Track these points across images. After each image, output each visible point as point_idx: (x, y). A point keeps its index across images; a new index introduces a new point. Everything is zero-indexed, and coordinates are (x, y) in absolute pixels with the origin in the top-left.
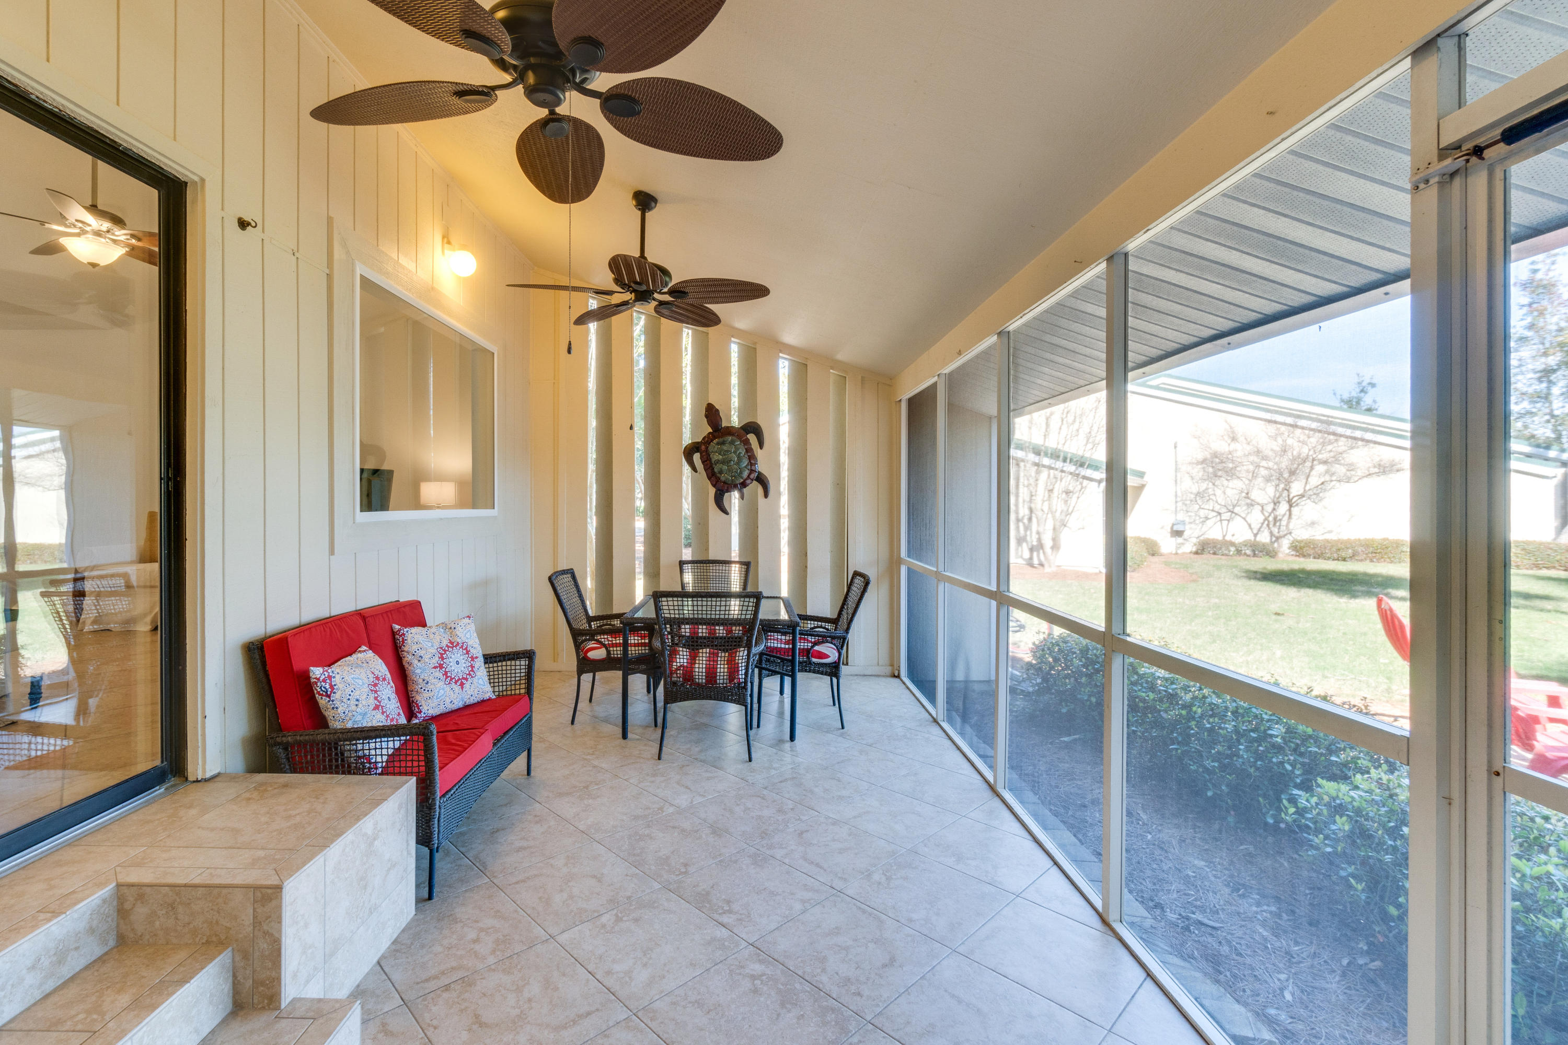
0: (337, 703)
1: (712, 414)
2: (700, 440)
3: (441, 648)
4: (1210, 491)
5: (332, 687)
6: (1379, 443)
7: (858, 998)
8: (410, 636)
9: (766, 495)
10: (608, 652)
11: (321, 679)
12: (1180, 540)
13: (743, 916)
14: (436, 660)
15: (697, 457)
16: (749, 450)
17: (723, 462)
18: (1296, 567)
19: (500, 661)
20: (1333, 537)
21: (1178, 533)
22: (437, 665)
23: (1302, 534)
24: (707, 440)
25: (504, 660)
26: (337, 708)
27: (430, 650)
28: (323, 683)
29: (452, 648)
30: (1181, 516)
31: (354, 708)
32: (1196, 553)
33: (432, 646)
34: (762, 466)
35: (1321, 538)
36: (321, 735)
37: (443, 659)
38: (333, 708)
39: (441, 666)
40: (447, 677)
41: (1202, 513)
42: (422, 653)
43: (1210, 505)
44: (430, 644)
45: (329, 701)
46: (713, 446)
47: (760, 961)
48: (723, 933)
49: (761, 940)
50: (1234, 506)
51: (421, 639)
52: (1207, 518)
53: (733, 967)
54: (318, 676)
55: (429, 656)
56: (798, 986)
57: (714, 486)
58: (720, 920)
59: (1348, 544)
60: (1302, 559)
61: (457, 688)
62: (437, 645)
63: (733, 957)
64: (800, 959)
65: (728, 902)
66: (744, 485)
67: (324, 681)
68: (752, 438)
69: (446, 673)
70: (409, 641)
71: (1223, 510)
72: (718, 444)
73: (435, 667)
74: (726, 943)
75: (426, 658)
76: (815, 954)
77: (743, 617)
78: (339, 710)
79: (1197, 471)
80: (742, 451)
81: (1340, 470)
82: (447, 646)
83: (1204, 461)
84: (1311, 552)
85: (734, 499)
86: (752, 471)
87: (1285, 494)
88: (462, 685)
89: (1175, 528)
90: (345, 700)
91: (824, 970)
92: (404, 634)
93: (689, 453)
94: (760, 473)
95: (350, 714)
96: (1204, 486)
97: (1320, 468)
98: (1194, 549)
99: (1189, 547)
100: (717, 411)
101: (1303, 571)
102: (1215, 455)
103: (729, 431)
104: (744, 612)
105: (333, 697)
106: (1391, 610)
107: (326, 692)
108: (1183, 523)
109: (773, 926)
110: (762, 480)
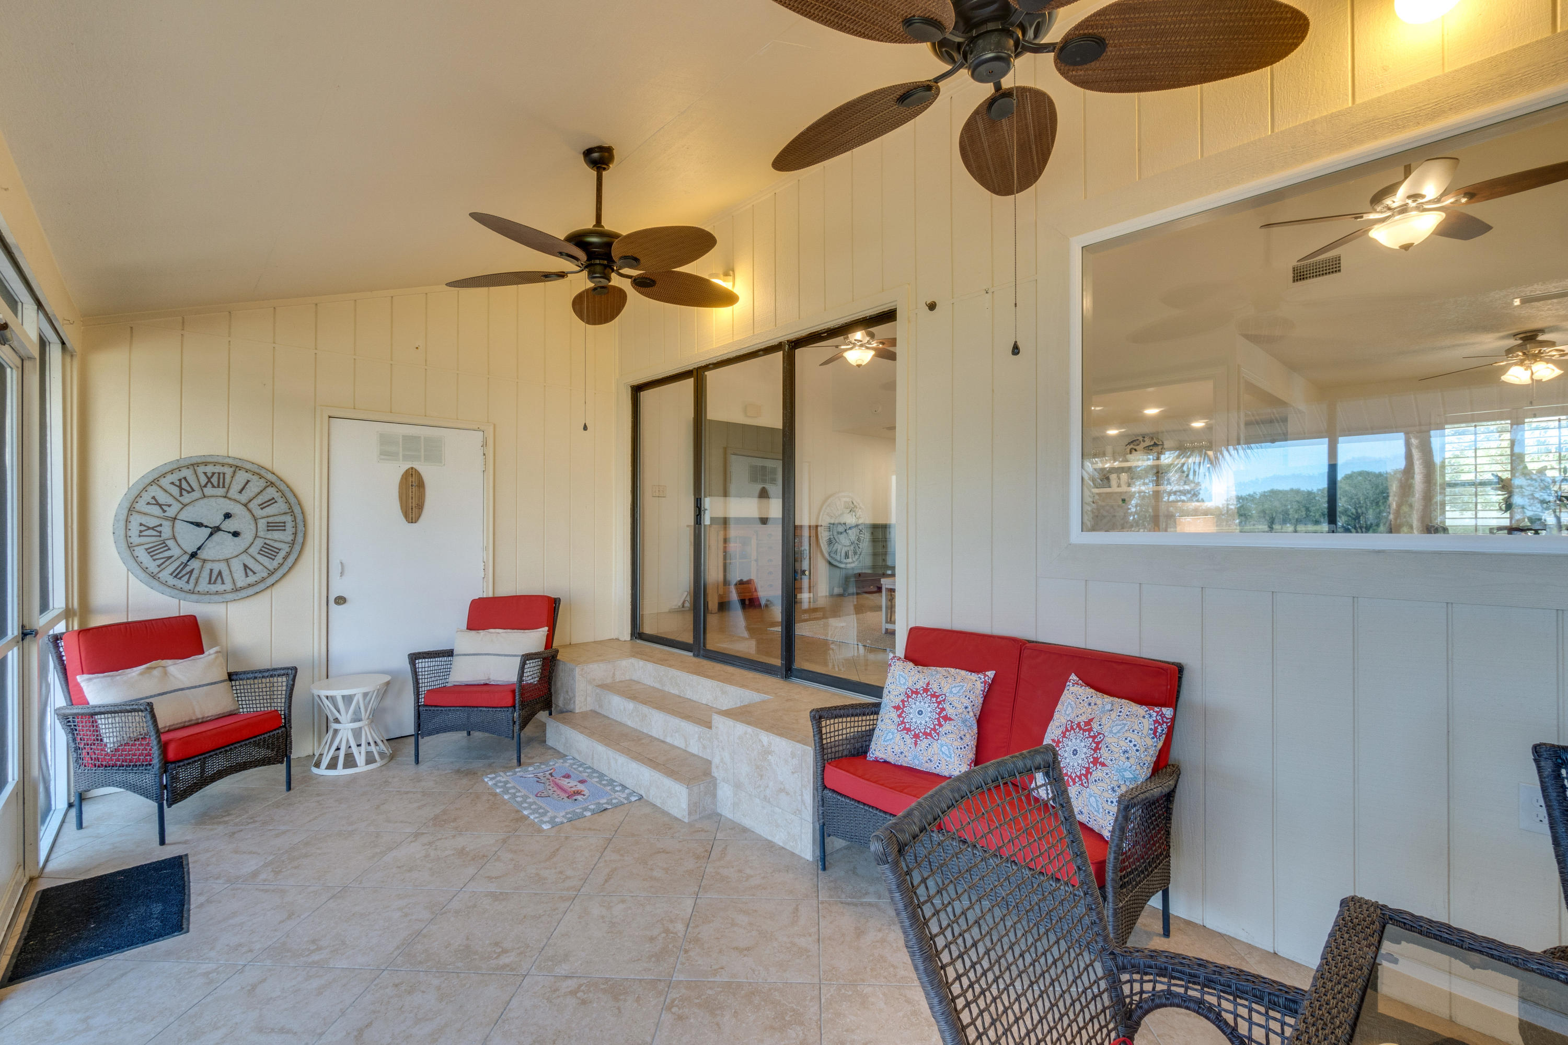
7: (397, 982)
13: (554, 996)
47: (508, 966)
48: (563, 969)
49: (518, 983)
53: (528, 950)
56: (460, 964)
58: (575, 980)
63: (535, 957)
64: (468, 985)
65: (584, 1002)
74: (550, 963)
76: (453, 999)
91: (439, 988)
109: (514, 1003)
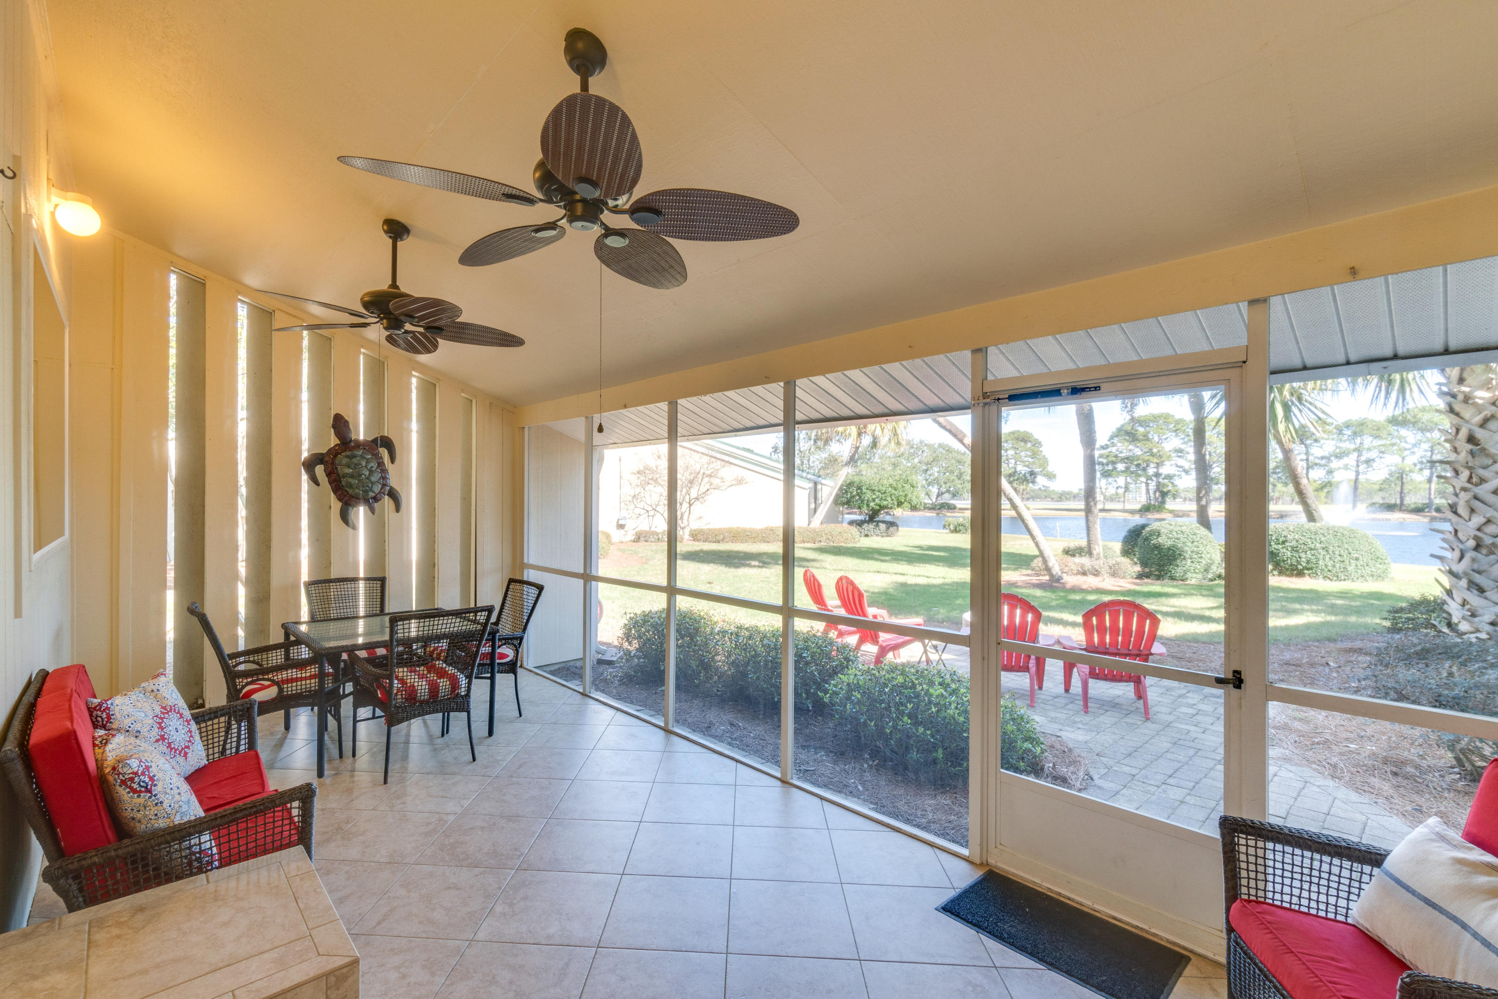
0: (161, 797)
1: (340, 424)
2: (325, 451)
3: (157, 716)
4: (642, 495)
5: (152, 779)
6: (735, 465)
8: (117, 708)
9: (398, 509)
10: (281, 690)
11: (140, 772)
12: (622, 531)
14: (156, 732)
15: (320, 470)
16: (381, 464)
17: (352, 476)
18: (698, 549)
19: (210, 719)
20: (711, 526)
21: (621, 527)
22: (158, 737)
23: (695, 525)
24: (334, 453)
25: (216, 717)
26: (161, 803)
27: (147, 721)
28: (142, 777)
29: (167, 713)
30: (624, 513)
31: (177, 797)
32: (634, 541)
33: (146, 716)
34: (393, 481)
35: (706, 527)
36: (127, 846)
37: (162, 729)
38: (156, 804)
39: (163, 738)
40: (171, 749)
41: (637, 511)
42: (138, 726)
43: (641, 505)
44: (143, 715)
45: (150, 798)
46: (342, 459)
50: (657, 505)
51: (130, 710)
52: (640, 515)
54: (136, 770)
55: (147, 729)
57: (340, 500)
59: (721, 532)
60: (697, 543)
61: (181, 759)
62: (150, 714)
66: (376, 499)
67: (143, 774)
68: (384, 453)
69: (169, 744)
70: (118, 715)
71: (650, 508)
72: (347, 457)
73: (157, 741)
75: (144, 731)
77: (420, 633)
78: (165, 805)
79: (634, 480)
80: (373, 465)
81: (716, 481)
82: (162, 713)
83: (639, 472)
84: (702, 537)
85: (361, 512)
86: (384, 485)
87: (687, 497)
88: (186, 754)
89: (621, 522)
90: (168, 791)
92: (108, 708)
93: (310, 465)
94: (391, 488)
95: (177, 806)
96: (638, 490)
97: (706, 479)
98: (633, 538)
99: (631, 536)
100: (347, 422)
101: (702, 551)
102: (647, 468)
103: (358, 445)
104: (421, 629)
105: (155, 790)
106: (814, 576)
107: (146, 787)
108: (625, 518)
110: (394, 495)
